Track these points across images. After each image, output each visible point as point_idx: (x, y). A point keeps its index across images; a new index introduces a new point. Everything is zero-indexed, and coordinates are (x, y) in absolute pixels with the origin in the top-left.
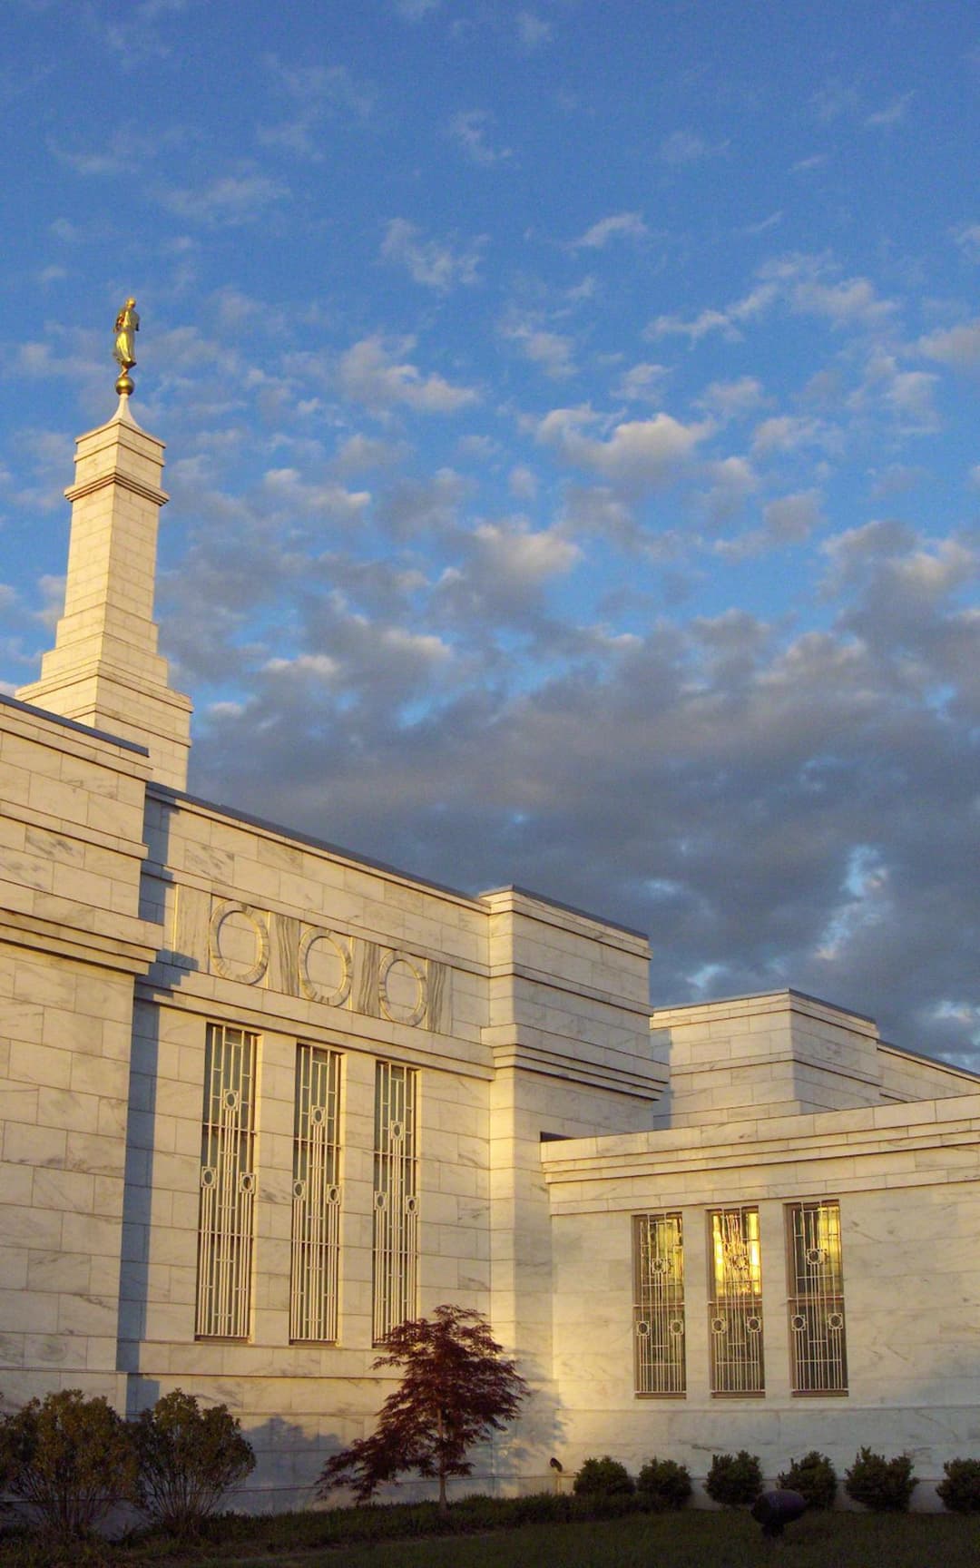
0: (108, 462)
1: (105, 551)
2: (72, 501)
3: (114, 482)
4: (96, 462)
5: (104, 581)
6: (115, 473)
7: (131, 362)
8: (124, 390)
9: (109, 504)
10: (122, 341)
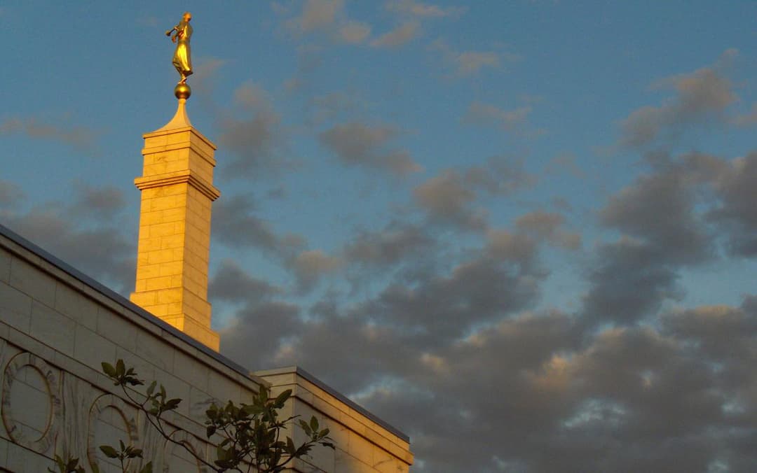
0: (180, 164)
1: (179, 241)
2: (141, 190)
3: (187, 182)
4: (166, 159)
5: (178, 267)
6: (190, 175)
7: (190, 71)
8: (182, 96)
9: (182, 200)
10: (182, 52)
